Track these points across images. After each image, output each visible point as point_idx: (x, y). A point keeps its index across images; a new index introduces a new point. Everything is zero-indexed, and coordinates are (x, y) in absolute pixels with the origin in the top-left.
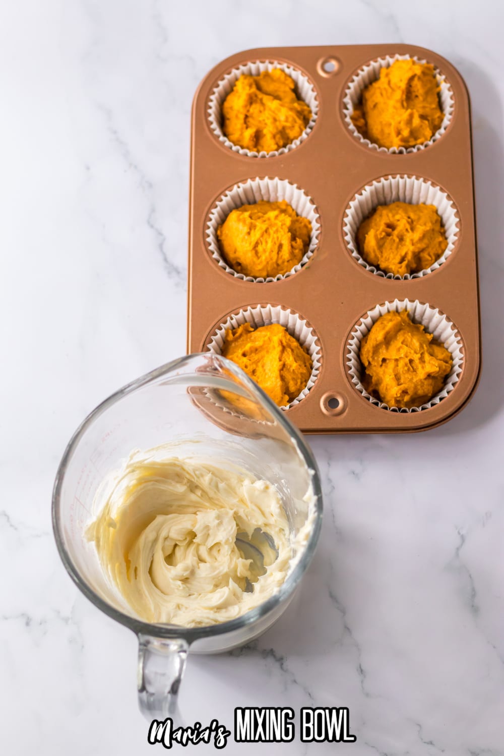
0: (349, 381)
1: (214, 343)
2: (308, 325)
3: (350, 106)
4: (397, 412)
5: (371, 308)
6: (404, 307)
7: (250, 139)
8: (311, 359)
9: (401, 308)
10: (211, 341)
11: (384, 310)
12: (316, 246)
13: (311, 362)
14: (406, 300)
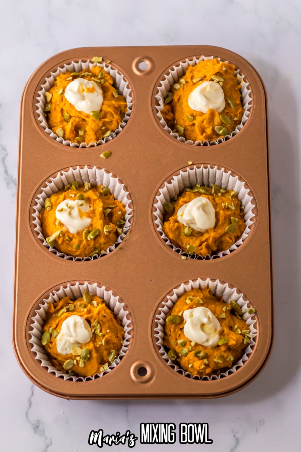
0: (156, 351)
1: (37, 316)
2: (120, 301)
3: (161, 102)
4: (199, 379)
5: (176, 285)
6: (206, 285)
7: (70, 132)
8: (123, 330)
9: (204, 286)
10: (35, 314)
11: (188, 287)
12: (129, 228)
13: (123, 332)
14: (208, 279)
